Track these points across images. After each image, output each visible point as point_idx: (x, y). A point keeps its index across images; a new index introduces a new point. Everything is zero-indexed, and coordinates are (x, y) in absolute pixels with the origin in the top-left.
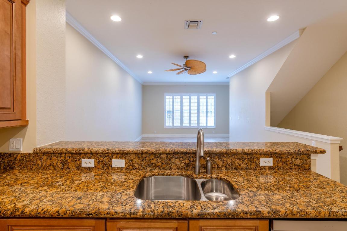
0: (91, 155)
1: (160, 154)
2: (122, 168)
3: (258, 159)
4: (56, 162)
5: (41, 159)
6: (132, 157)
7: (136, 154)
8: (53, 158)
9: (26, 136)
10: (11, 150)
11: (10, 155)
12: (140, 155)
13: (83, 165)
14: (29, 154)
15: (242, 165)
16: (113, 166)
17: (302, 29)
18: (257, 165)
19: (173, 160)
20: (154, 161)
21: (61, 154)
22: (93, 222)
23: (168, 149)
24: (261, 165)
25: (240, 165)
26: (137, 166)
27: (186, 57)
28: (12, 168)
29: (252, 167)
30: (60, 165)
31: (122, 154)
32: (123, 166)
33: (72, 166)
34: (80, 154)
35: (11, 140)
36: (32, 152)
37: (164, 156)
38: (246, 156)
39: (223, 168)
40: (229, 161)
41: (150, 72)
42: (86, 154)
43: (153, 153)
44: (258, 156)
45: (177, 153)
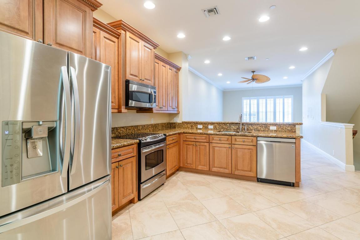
0: (201, 123)
1: (227, 124)
2: (212, 129)
3: (269, 127)
4: (189, 126)
5: (184, 125)
6: (216, 125)
7: (217, 123)
8: (188, 125)
9: (179, 117)
10: (175, 122)
11: (175, 123)
12: (219, 124)
13: (198, 127)
14: (180, 123)
15: (262, 129)
16: (209, 128)
17: (335, 49)
18: (269, 129)
19: (232, 126)
20: (224, 127)
21: (191, 123)
22: (206, 135)
23: (230, 122)
24: (270, 129)
25: (261, 129)
26: (218, 128)
27: (253, 72)
28: (175, 128)
29: (266, 130)
30: (190, 127)
31: (212, 124)
32: (213, 128)
33: (194, 127)
34: (197, 123)
35: (175, 118)
36: (181, 122)
37: (228, 125)
38: (263, 125)
39: (253, 130)
40: (256, 127)
41: (228, 82)
42: (199, 123)
43: (224, 123)
44: (269, 125)
45: (233, 123)
